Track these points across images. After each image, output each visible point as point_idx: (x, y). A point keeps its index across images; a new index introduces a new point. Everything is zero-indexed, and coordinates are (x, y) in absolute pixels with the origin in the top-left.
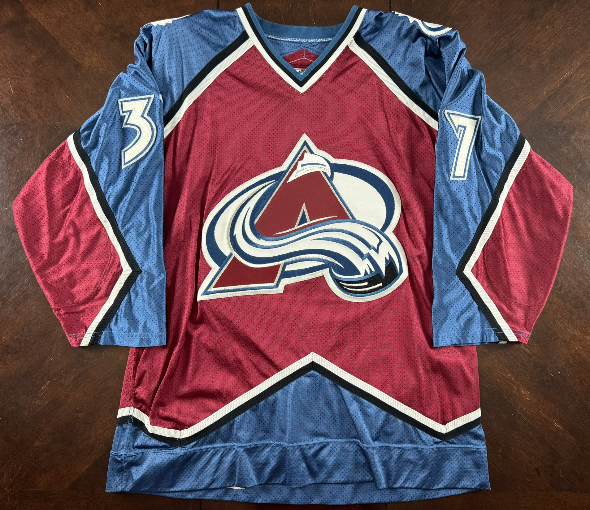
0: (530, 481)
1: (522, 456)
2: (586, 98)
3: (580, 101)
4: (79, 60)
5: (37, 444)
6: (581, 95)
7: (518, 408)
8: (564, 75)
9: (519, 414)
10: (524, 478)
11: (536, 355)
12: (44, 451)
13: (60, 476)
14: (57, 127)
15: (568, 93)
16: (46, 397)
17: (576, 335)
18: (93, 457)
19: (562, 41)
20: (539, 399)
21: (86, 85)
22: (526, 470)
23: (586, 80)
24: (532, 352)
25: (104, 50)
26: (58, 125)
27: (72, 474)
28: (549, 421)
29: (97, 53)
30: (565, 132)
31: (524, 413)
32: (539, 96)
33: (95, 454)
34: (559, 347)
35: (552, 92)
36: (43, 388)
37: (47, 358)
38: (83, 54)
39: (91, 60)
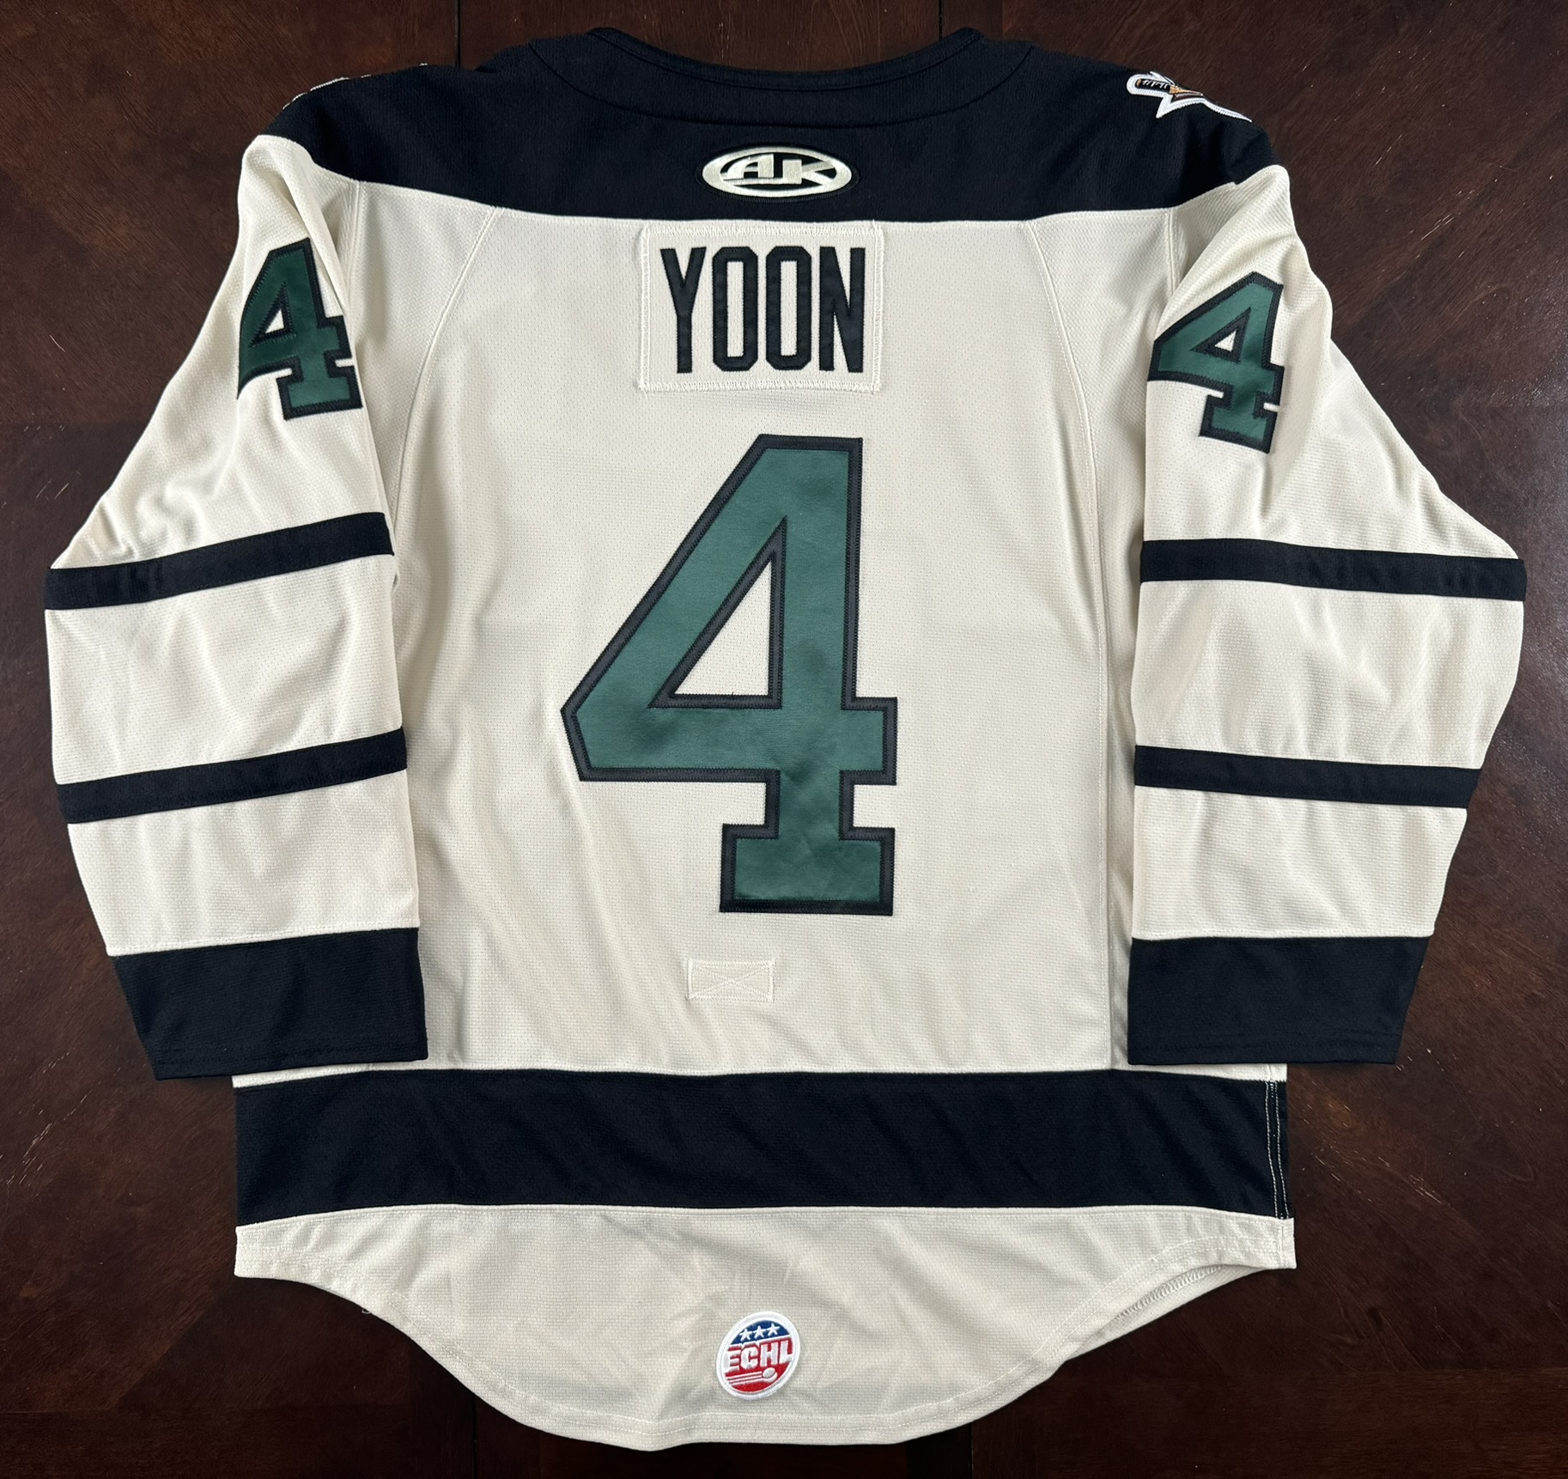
0: (1356, 1343)
1: (1330, 1276)
2: (1494, 289)
3: (1477, 299)
4: (80, 237)
5: (28, 1292)
6: (1481, 282)
7: (1319, 1149)
8: (1433, 227)
9: (1321, 1167)
10: (1339, 1337)
12: (47, 1311)
13: (94, 1376)
14: (30, 426)
15: (1444, 277)
16: (44, 1166)
17: (1472, 949)
18: (181, 1320)
19: (1427, 127)
20: (1376, 1124)
21: (103, 304)
22: (1343, 1316)
23: (1492, 238)
25: (147, 203)
26: (33, 422)
27: (127, 1369)
28: (1403, 1182)
29: (128, 214)
30: (1435, 389)
31: (1337, 1164)
32: (1363, 287)
33: (184, 1312)
34: (1429, 983)
35: (1398, 275)
36: (34, 1142)
37: (42, 1061)
38: (90, 217)
39: (112, 233)
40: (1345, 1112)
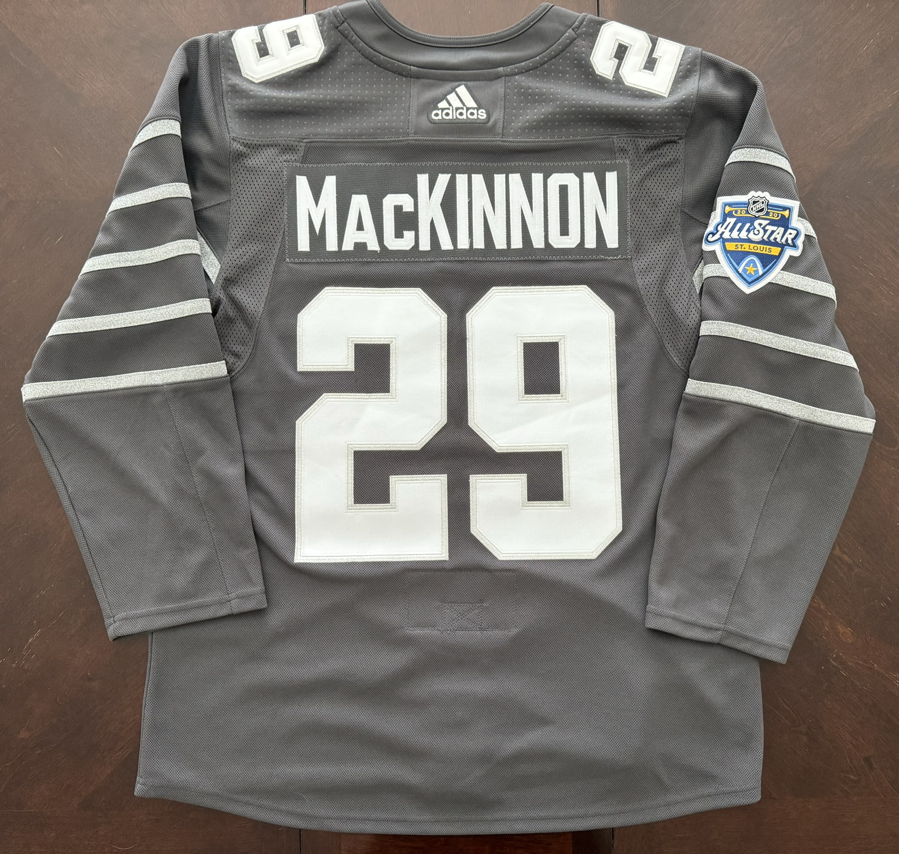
0: (856, 778)
1: (840, 736)
4: (74, 88)
5: (23, 734)
7: (833, 655)
9: (834, 666)
10: (847, 775)
11: (861, 566)
12: (35, 746)
13: (63, 787)
14: (40, 200)
16: (36, 655)
18: (118, 754)
20: (868, 640)
22: (848, 761)
24: (854, 561)
26: (41, 198)
27: (83, 785)
28: (885, 677)
29: (103, 75)
31: (844, 664)
33: (121, 749)
35: (878, 116)
36: (30, 641)
37: (37, 589)
38: (81, 77)
39: (93, 86)
40: (848, 632)
